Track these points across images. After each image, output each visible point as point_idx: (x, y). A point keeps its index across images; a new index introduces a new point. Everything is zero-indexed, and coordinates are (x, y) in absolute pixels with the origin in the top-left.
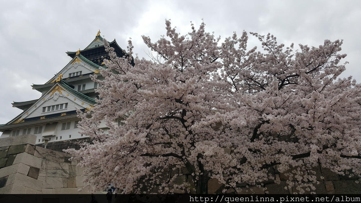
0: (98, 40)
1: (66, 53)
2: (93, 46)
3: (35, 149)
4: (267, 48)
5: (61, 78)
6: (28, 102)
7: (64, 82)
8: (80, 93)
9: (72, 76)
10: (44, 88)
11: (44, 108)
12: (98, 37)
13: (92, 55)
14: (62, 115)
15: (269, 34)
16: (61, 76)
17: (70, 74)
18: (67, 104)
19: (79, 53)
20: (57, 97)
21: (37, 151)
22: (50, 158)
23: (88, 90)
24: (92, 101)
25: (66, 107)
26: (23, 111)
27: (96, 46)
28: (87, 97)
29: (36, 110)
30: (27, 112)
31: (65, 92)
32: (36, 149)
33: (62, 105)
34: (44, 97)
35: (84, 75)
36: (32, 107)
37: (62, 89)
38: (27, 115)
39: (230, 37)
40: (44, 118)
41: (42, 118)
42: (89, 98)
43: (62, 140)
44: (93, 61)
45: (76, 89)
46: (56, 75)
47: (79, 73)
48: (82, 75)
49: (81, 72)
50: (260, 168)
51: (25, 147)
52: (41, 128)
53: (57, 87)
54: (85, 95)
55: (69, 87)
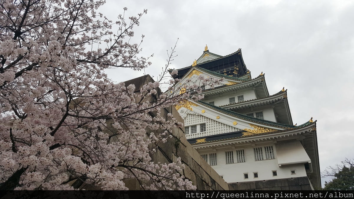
0: (208, 56)
12: (206, 52)
18: (203, 125)
19: (196, 64)
24: (254, 119)
25: (203, 130)
31: (198, 107)
33: (194, 127)
37: (192, 104)
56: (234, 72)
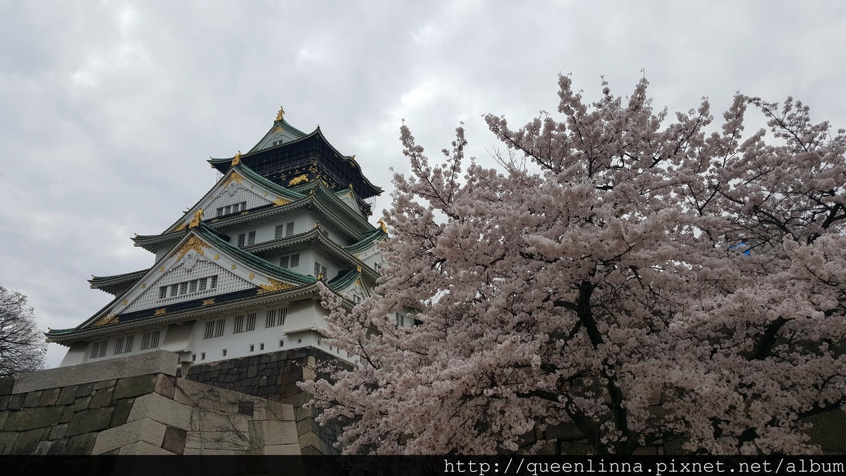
0: (280, 130)
1: (209, 161)
2: (269, 145)
3: (175, 385)
4: (784, 131)
5: (200, 219)
6: (125, 275)
7: (207, 228)
8: (244, 251)
9: (223, 214)
10: (160, 243)
11: (163, 289)
12: (280, 123)
13: (266, 163)
14: (206, 303)
15: (790, 99)
16: (199, 216)
17: (220, 210)
18: (215, 278)
19: (238, 160)
20: (193, 262)
21: (181, 389)
22: (207, 404)
23: (262, 244)
24: (273, 270)
25: (214, 285)
26: (113, 297)
27: (275, 143)
28: (262, 259)
29: (144, 293)
30: (123, 299)
31: (210, 250)
32: (179, 384)
33: (204, 280)
34: (162, 264)
35: (251, 210)
36: (137, 287)
37: (204, 244)
38: (123, 307)
39: (693, 110)
40: (163, 311)
41: (158, 312)
42: (267, 262)
43: (207, 361)
44: (269, 178)
45: (234, 243)
46: (186, 213)
47: (240, 205)
48: (245, 211)
49: (244, 204)
50: (793, 421)
51: (154, 380)
52: (157, 334)
53: (192, 241)
54: (257, 257)
55: (220, 239)
56: (310, 169)
